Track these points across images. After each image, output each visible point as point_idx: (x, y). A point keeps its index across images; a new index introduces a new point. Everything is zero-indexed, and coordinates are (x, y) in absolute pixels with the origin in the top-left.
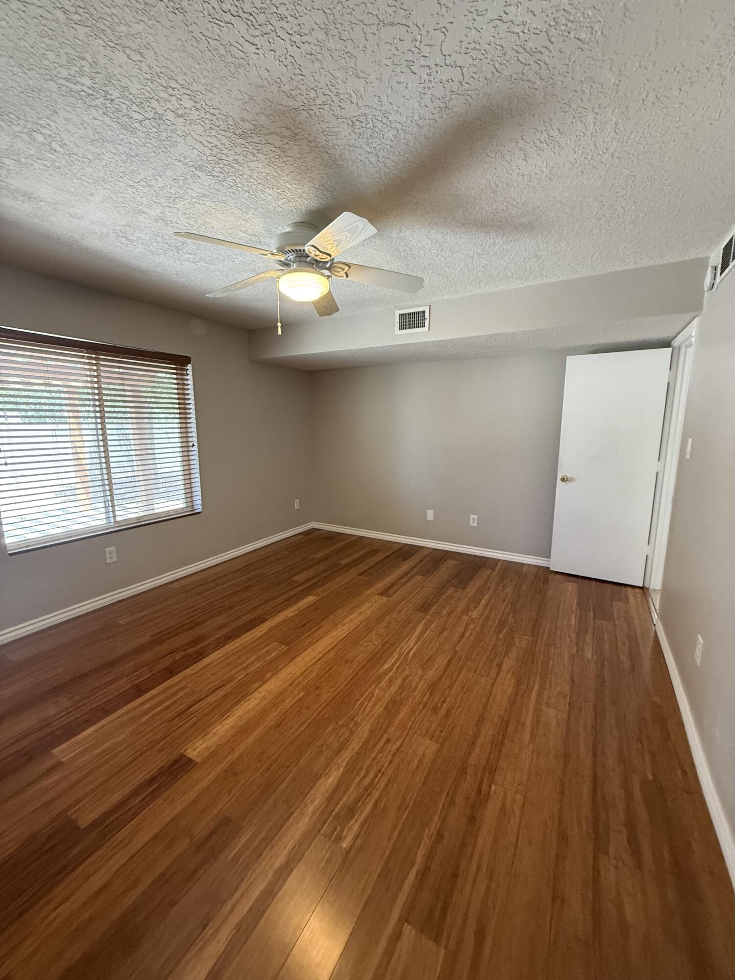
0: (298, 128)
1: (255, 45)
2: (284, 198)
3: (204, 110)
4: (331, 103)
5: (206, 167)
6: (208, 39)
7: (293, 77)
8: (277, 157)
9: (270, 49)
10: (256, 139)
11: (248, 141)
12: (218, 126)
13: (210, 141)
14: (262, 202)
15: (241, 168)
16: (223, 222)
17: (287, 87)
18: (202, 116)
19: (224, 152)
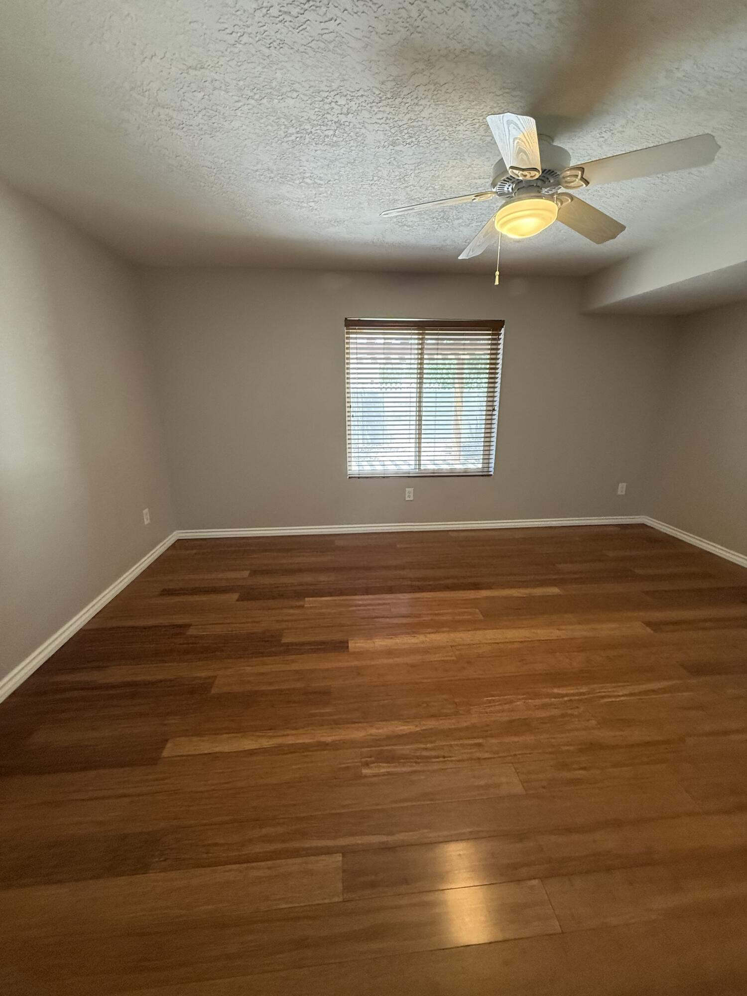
0: (424, 53)
1: (331, 20)
2: (480, 126)
3: (355, 98)
4: (426, 4)
5: (398, 139)
6: (308, 45)
7: (375, 15)
8: (435, 92)
9: (342, 11)
10: (406, 91)
11: (402, 96)
12: (373, 102)
13: (381, 117)
14: (465, 142)
15: (420, 123)
16: (454, 178)
17: (381, 28)
18: (358, 102)
19: (396, 119)
